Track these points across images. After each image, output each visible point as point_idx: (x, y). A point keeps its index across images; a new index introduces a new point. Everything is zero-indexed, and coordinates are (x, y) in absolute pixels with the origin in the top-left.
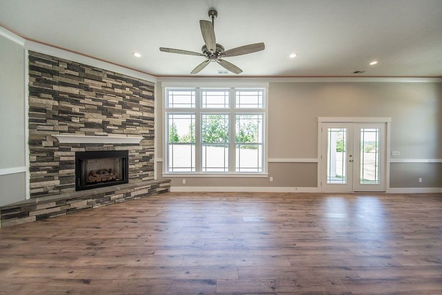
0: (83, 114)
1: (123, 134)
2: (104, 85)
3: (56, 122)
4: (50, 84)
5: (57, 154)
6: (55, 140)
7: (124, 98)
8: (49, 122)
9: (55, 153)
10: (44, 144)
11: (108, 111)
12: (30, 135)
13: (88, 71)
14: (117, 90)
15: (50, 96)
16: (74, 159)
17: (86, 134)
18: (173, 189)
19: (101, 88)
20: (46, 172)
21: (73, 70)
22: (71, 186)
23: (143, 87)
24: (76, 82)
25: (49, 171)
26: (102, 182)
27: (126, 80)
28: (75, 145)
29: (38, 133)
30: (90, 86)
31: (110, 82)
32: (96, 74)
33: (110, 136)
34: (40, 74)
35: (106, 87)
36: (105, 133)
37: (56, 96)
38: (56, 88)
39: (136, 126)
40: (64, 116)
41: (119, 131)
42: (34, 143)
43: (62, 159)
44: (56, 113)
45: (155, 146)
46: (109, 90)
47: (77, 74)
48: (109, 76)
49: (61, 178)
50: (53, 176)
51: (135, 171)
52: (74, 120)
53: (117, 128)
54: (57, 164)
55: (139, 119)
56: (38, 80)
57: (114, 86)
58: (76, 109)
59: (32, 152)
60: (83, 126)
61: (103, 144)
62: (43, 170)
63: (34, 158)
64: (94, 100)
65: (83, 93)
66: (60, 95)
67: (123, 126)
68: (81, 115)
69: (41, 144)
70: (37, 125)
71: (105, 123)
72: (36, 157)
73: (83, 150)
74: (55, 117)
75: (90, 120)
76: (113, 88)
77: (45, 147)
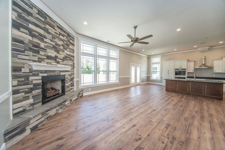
0: (46, 50)
1: (64, 64)
2: (56, 31)
3: (31, 53)
4: (28, 22)
5: (31, 78)
6: (30, 68)
7: (64, 42)
8: (27, 53)
9: (30, 77)
10: (23, 70)
11: (58, 49)
12: (13, 62)
13: (48, 19)
14: (61, 37)
15: (27, 32)
16: (40, 81)
17: (47, 63)
18: (85, 94)
19: (54, 33)
20: (23, 94)
21: (41, 16)
22: (39, 102)
23: (71, 38)
24: (43, 26)
25: (26, 93)
26: (53, 96)
27: (65, 32)
28: (41, 72)
29: (18, 61)
30: (49, 31)
31: (58, 31)
32: (52, 23)
33: (59, 65)
34: (21, 11)
35: (56, 33)
36: (56, 64)
37: (31, 33)
38: (31, 26)
39: (68, 60)
40: (36, 49)
41: (62, 63)
42: (15, 69)
43: (34, 82)
44: (31, 46)
45: (75, 72)
46: (58, 35)
47: (43, 20)
48: (58, 27)
49: (33, 97)
50: (29, 96)
51: (68, 87)
52: (42, 53)
53: (61, 61)
54: (31, 86)
55: (69, 56)
56: (19, 16)
57: (60, 34)
58: (42, 45)
59: (14, 77)
60: (46, 57)
61: (55, 71)
62: (22, 92)
63: (16, 83)
64: (51, 40)
65: (46, 34)
66: (33, 32)
67: (63, 59)
68: (44, 50)
69: (21, 70)
70: (18, 54)
71: (56, 57)
72: (17, 82)
73: (46, 75)
74: (30, 49)
75: (49, 54)
76: (59, 35)
77: (24, 73)
